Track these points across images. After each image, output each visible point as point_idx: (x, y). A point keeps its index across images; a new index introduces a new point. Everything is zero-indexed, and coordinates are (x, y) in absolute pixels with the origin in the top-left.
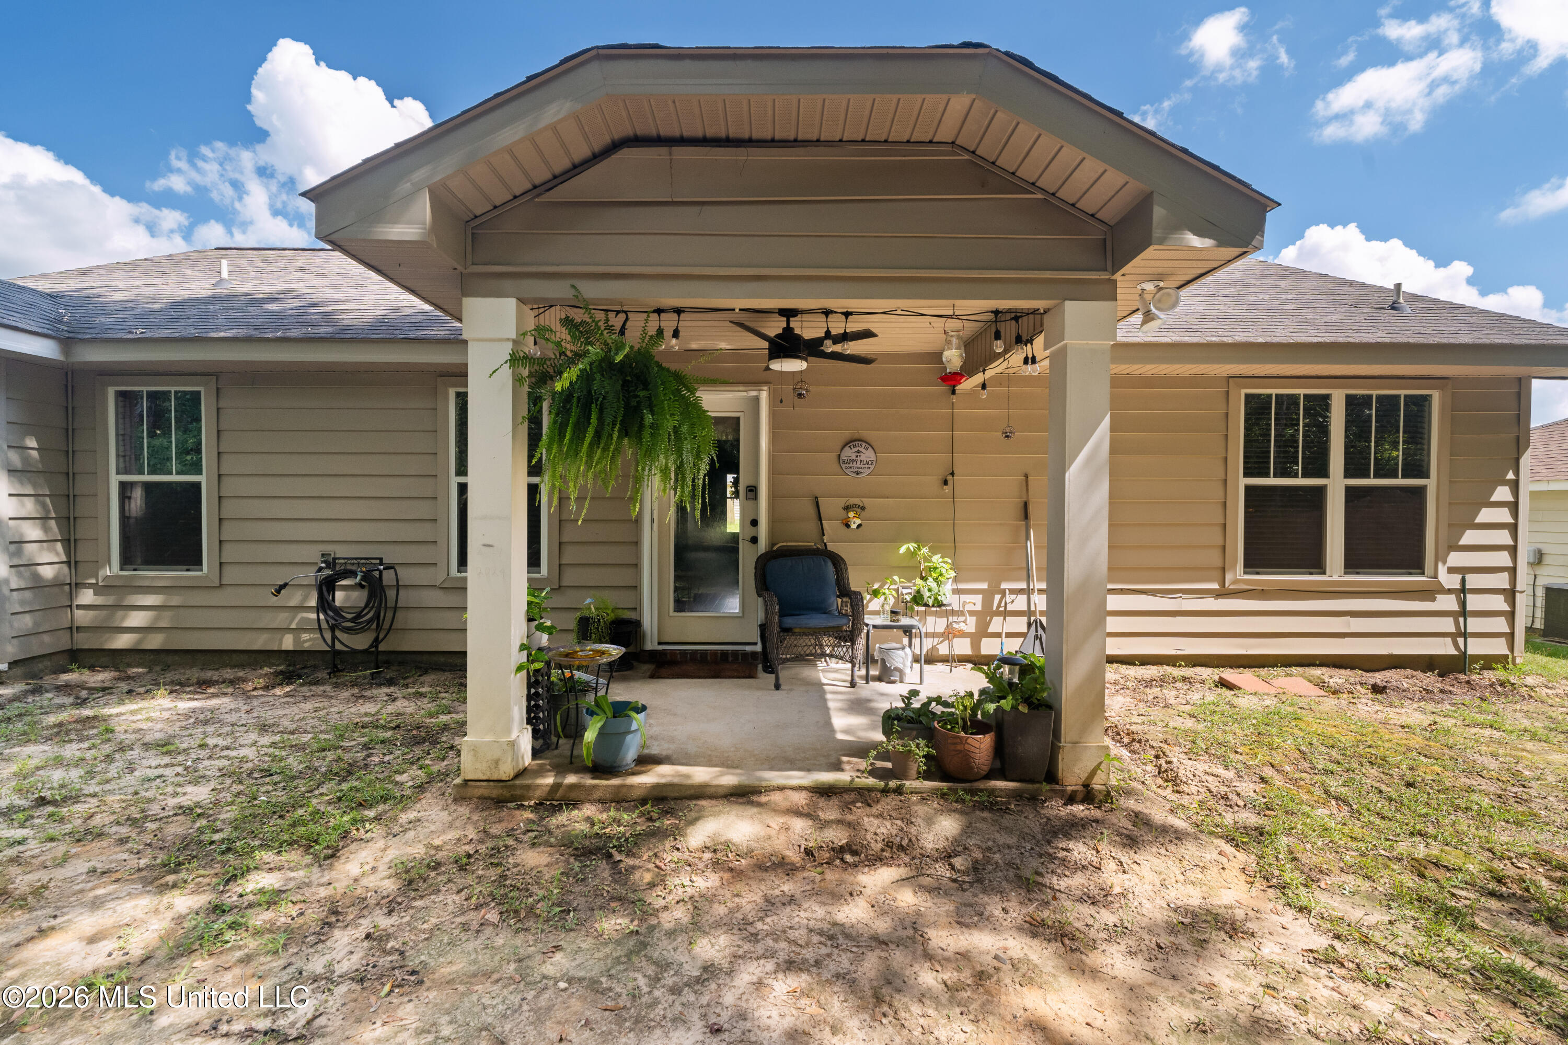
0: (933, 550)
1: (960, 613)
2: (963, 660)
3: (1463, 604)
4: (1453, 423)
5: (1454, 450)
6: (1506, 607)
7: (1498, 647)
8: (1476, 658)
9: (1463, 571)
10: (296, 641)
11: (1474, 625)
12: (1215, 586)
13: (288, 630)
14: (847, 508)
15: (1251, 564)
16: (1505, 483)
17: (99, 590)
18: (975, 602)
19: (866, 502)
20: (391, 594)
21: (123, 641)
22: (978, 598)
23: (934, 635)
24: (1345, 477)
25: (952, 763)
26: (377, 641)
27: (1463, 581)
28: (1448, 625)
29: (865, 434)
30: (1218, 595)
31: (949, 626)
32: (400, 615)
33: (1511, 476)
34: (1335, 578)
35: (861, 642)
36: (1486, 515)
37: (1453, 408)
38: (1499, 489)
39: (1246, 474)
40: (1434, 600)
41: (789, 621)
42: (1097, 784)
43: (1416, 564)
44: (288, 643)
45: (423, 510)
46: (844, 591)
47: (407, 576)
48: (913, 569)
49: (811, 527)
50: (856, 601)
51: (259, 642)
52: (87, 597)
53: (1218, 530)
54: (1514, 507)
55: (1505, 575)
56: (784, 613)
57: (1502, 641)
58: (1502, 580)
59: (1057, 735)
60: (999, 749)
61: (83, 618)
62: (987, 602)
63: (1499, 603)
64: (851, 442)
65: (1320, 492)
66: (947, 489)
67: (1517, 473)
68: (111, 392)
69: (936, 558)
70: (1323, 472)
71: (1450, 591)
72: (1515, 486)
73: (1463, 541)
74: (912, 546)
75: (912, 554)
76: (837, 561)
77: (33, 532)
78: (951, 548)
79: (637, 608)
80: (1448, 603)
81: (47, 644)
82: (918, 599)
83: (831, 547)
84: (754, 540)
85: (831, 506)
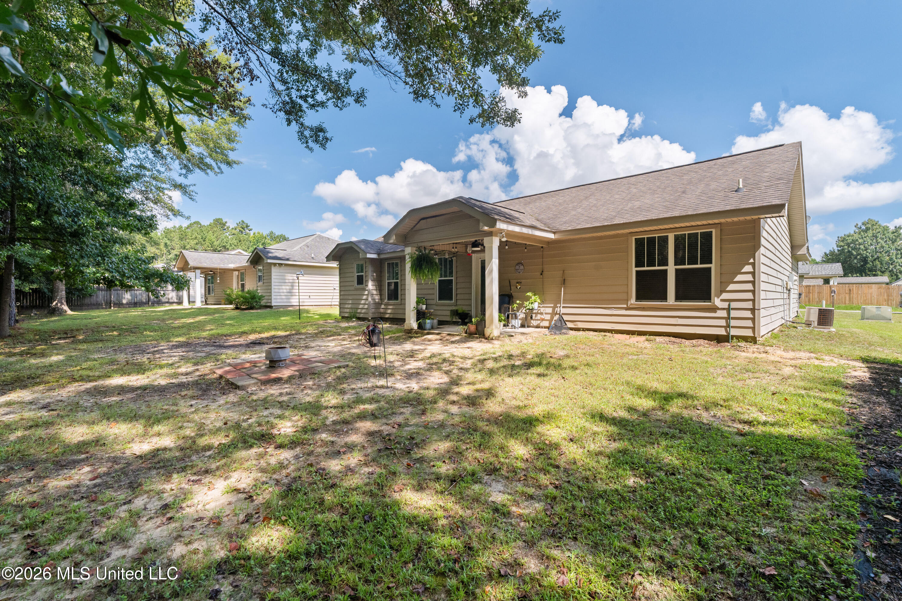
2: (545, 327)
3: (729, 314)
4: (722, 241)
5: (723, 252)
6: (751, 316)
7: (748, 333)
8: (733, 336)
9: (729, 301)
11: (733, 323)
12: (625, 306)
14: (517, 283)
15: (639, 298)
16: (749, 264)
18: (550, 310)
19: (523, 281)
21: (387, 316)
24: (675, 265)
27: (729, 305)
28: (722, 322)
29: (521, 262)
30: (627, 309)
31: (541, 317)
33: (751, 261)
34: (671, 303)
36: (739, 278)
37: (723, 235)
38: (747, 267)
39: (636, 266)
40: (716, 312)
43: (707, 297)
47: (431, 302)
49: (508, 288)
52: (383, 306)
53: (625, 287)
54: (753, 274)
55: (751, 302)
57: (749, 330)
58: (749, 305)
59: (485, 326)
61: (382, 310)
62: (554, 310)
63: (747, 314)
64: (518, 264)
65: (665, 271)
66: (541, 276)
67: (754, 260)
68: (386, 263)
70: (666, 264)
71: (723, 309)
72: (754, 265)
73: (728, 289)
77: (375, 292)
79: (471, 311)
80: (722, 314)
81: (376, 316)
83: (513, 294)
85: (513, 282)
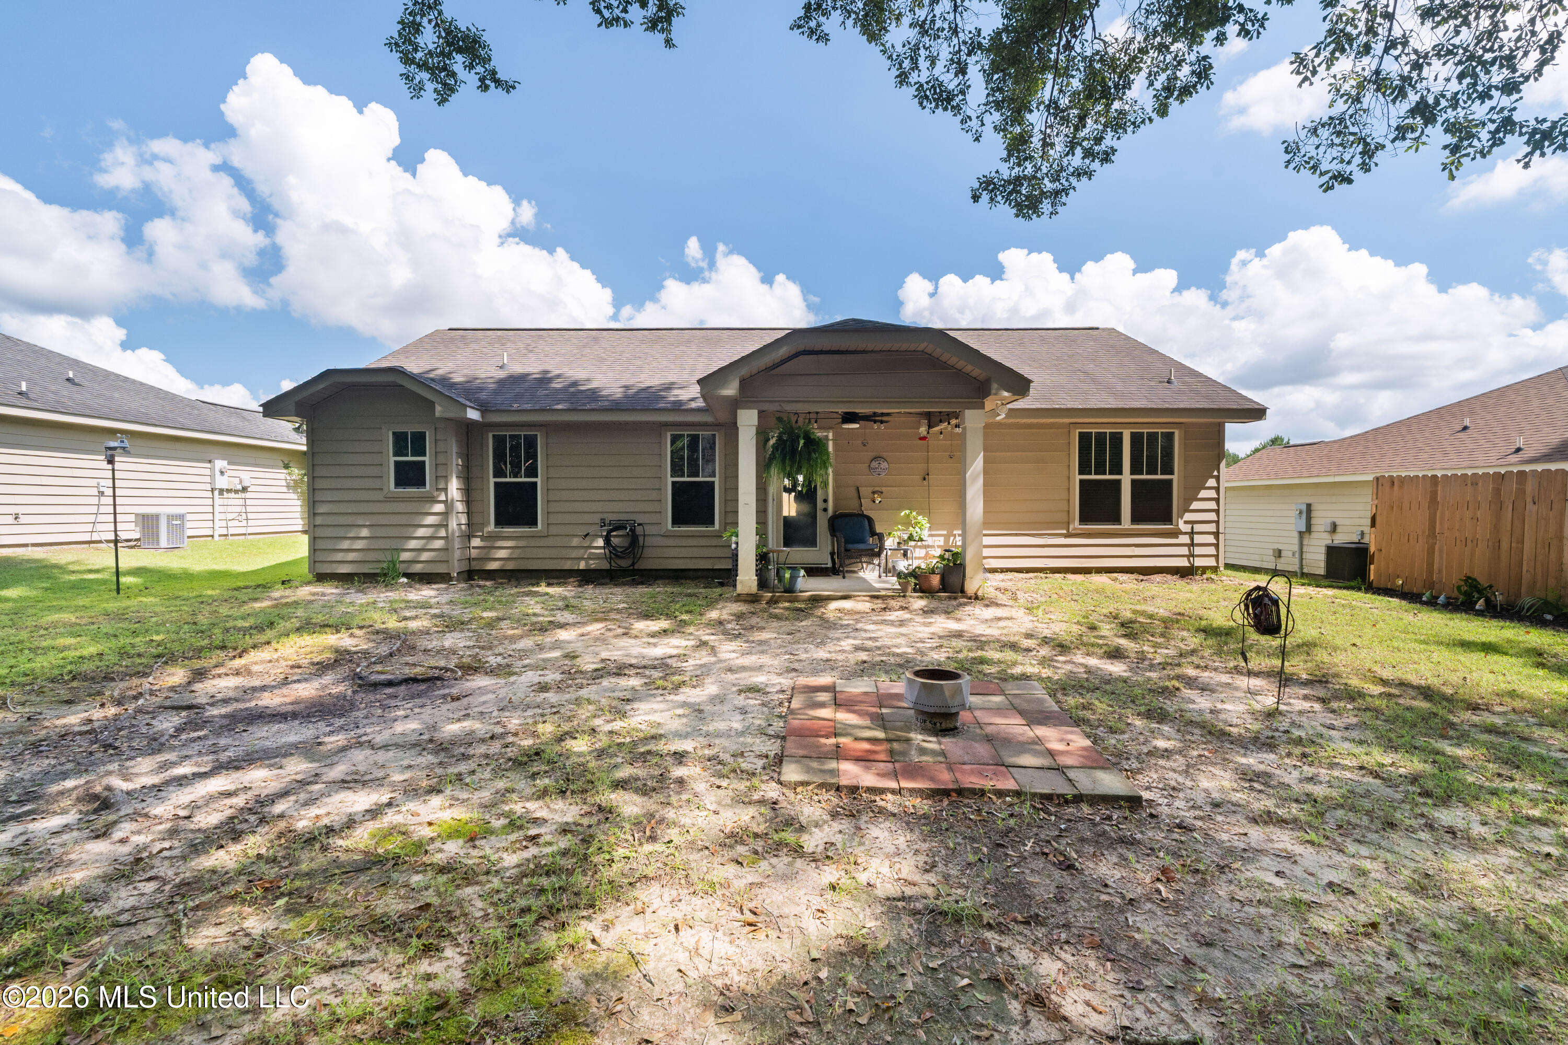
0: (919, 514)
1: (933, 547)
3: (1192, 539)
4: (1185, 446)
5: (1186, 460)
6: (1215, 542)
7: (1211, 562)
8: (1198, 568)
9: (1193, 523)
10: (587, 563)
11: (1198, 550)
12: (1065, 531)
13: (583, 559)
14: (874, 493)
15: (1084, 519)
16: (1213, 477)
17: (482, 538)
18: (940, 541)
19: (883, 489)
20: (641, 539)
21: (494, 566)
22: (942, 539)
23: (919, 558)
24: (1131, 475)
25: (925, 587)
26: (633, 564)
27: (1193, 528)
28: (1185, 550)
29: (884, 454)
30: (1067, 535)
31: (927, 553)
32: (645, 550)
33: (1215, 473)
34: (1126, 527)
35: (883, 556)
36: (1203, 494)
37: (1185, 438)
38: (1210, 480)
39: (1080, 474)
40: (1178, 538)
41: (850, 546)
42: (980, 593)
43: (1168, 519)
44: (582, 565)
45: (654, 495)
46: (873, 533)
47: (649, 530)
48: (907, 523)
49: (855, 503)
50: (881, 537)
51: (568, 565)
52: (477, 542)
53: (1066, 503)
54: (1217, 489)
55: (1214, 525)
56: (847, 542)
57: (1213, 559)
58: (1212, 528)
59: (964, 576)
60: (943, 580)
61: (474, 553)
62: (946, 541)
63: (1211, 539)
64: (876, 458)
65: (1118, 482)
66: (925, 483)
67: (1218, 472)
68: (490, 435)
69: (920, 518)
70: (1120, 472)
71: (1186, 533)
72: (1218, 478)
73: (1193, 507)
74: (907, 512)
75: (908, 516)
76: (870, 520)
77: (460, 506)
78: (926, 511)
80: (1185, 539)
81: (464, 565)
82: (911, 538)
83: (865, 513)
84: (825, 510)
85: (865, 492)
